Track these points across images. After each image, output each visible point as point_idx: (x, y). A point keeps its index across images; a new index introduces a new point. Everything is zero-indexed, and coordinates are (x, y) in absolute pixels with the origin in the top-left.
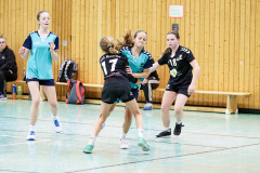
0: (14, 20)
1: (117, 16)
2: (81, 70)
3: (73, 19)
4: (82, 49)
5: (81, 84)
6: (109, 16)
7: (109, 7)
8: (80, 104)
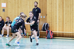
0: (24, 9)
1: (65, 6)
2: (51, 26)
3: (47, 8)
4: (51, 19)
5: (51, 32)
6: (61, 7)
7: (61, 3)
8: (52, 39)
